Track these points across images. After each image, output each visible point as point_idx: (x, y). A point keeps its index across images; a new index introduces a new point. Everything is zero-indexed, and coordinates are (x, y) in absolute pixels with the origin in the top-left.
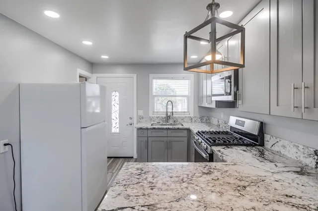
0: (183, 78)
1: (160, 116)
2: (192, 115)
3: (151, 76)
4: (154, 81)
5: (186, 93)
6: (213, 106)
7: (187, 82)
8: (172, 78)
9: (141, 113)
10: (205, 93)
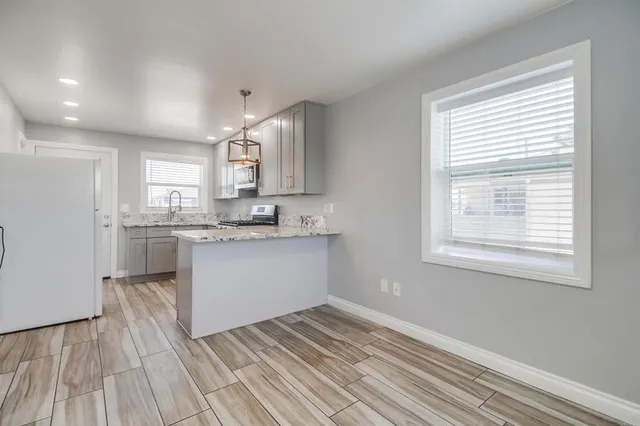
0: (194, 162)
1: (159, 213)
2: (205, 211)
3: (142, 153)
4: (148, 162)
5: (197, 183)
6: (236, 195)
7: (198, 167)
8: (177, 161)
9: (125, 208)
10: (224, 184)
